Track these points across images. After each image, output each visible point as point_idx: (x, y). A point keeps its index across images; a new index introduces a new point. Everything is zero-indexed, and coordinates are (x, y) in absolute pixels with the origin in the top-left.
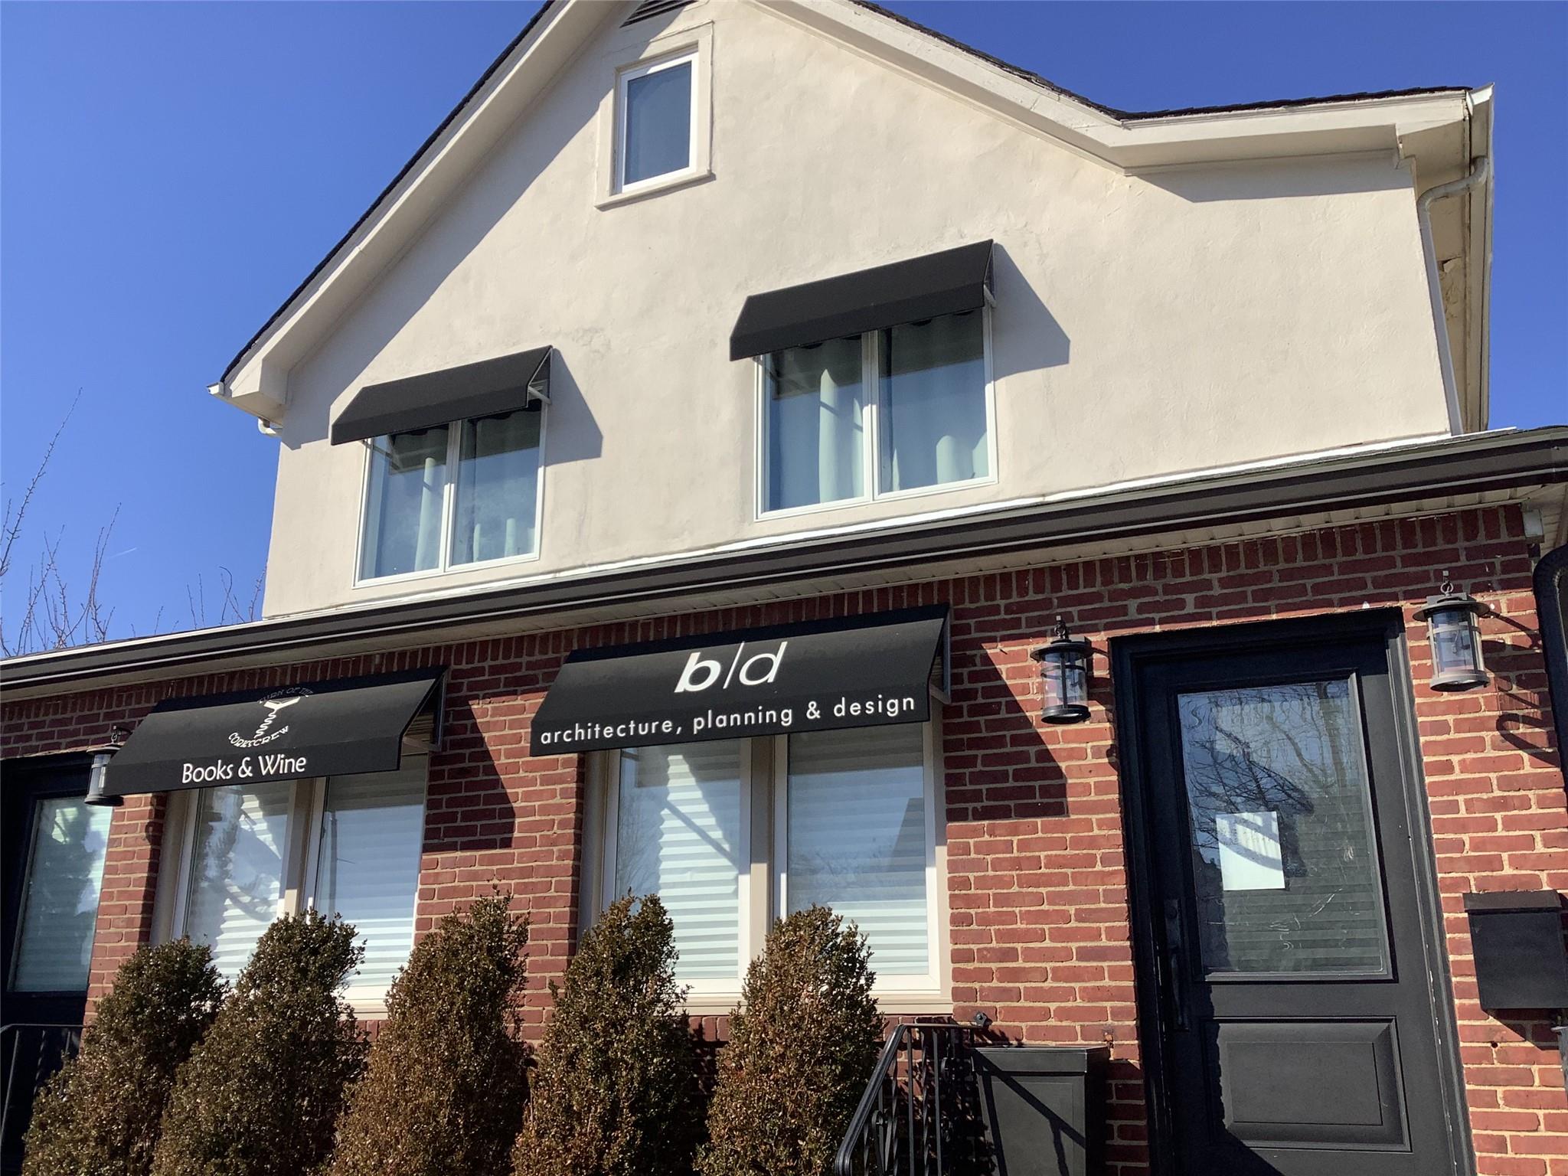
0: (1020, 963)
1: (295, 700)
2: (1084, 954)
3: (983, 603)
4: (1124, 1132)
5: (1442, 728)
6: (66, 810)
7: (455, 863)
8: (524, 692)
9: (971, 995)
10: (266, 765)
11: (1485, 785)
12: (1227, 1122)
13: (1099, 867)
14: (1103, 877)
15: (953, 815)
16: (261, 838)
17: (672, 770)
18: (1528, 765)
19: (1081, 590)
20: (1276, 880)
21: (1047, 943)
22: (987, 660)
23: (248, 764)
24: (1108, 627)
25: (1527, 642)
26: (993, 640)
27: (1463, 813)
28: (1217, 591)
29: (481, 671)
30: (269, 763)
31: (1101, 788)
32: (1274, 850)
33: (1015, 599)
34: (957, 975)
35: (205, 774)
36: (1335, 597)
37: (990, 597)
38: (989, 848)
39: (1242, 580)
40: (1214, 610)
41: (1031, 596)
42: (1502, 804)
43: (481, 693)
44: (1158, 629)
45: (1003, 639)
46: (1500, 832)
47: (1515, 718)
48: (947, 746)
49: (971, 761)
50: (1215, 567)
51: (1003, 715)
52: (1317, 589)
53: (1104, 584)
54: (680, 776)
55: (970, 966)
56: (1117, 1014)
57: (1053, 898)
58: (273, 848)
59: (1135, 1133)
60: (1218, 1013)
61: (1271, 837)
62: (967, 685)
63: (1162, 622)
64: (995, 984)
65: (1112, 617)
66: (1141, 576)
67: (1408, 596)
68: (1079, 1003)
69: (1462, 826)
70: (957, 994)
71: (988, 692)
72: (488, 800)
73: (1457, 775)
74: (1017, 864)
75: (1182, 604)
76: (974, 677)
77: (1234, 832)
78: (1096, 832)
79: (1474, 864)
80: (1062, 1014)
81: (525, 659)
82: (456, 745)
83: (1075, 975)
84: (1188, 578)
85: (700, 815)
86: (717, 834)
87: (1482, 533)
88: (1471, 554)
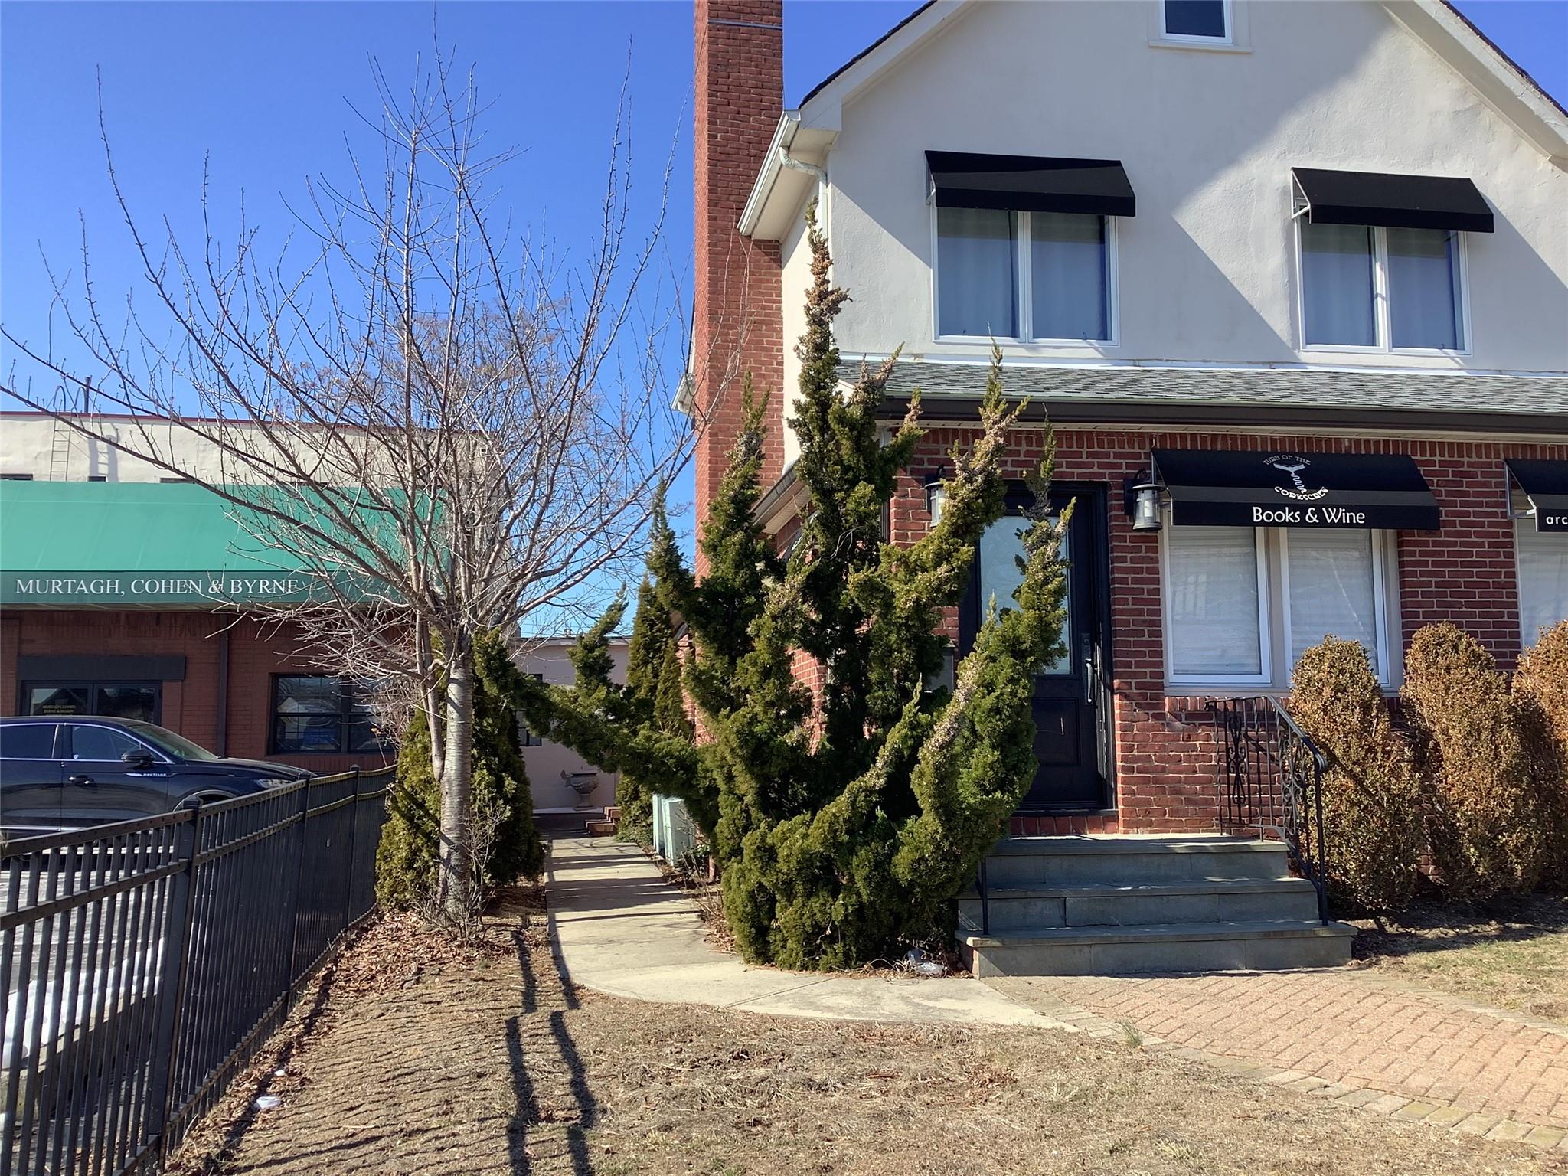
1: (1303, 467)
10: (1330, 516)
23: (1314, 513)
29: (1433, 463)
30: (1333, 515)
35: (1274, 517)
81: (1466, 459)
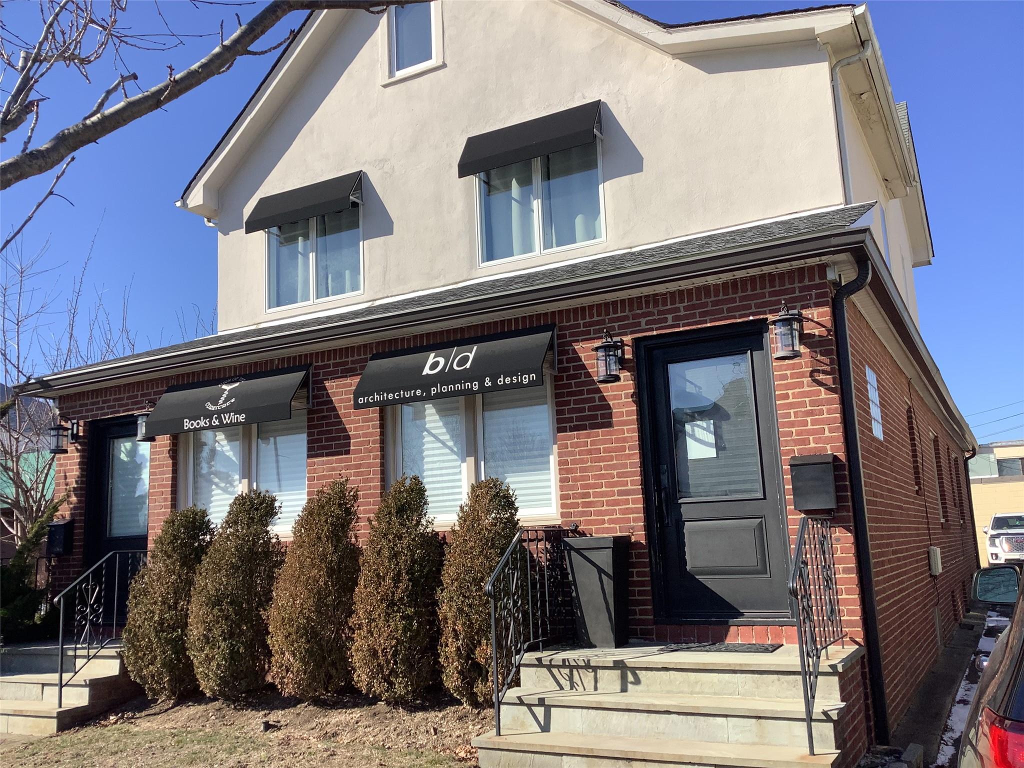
0: (591, 499)
1: (237, 384)
2: (620, 493)
3: (572, 323)
4: (639, 574)
5: (785, 377)
6: (126, 444)
7: (324, 463)
8: (350, 376)
9: (569, 515)
10: (225, 419)
11: (803, 404)
12: (688, 568)
13: (627, 452)
14: (629, 456)
15: (560, 430)
16: (227, 454)
17: (427, 412)
18: (824, 394)
19: (619, 315)
20: (712, 453)
21: (604, 489)
22: (574, 351)
23: (216, 418)
24: (632, 333)
25: (825, 333)
26: (578, 341)
27: (793, 418)
28: (682, 313)
29: (329, 366)
30: (227, 418)
31: (629, 413)
32: (711, 439)
33: (588, 320)
34: (563, 506)
35: (195, 424)
36: (737, 314)
37: (576, 319)
38: (577, 445)
39: (694, 307)
40: (681, 323)
41: (596, 318)
42: (811, 413)
43: (330, 377)
44: (655, 333)
45: (583, 340)
46: (810, 427)
47: (818, 371)
48: (557, 396)
49: (568, 403)
50: (682, 301)
51: (583, 379)
52: (729, 310)
53: (630, 311)
54: (431, 415)
55: (569, 501)
56: (635, 520)
57: (607, 468)
58: (234, 459)
59: (642, 574)
60: (684, 517)
61: (710, 432)
62: (565, 365)
63: (657, 329)
64: (580, 509)
65: (634, 327)
66: (647, 306)
67: (771, 312)
68: (618, 516)
69: (792, 424)
70: (563, 515)
71: (576, 368)
72: (337, 431)
73: (791, 400)
74: (590, 452)
75: (666, 320)
76: (569, 361)
77: (693, 431)
78: (626, 435)
79: (797, 442)
80: (611, 521)
81: (350, 359)
82: (319, 404)
83: (616, 503)
84: (669, 307)
85: (443, 434)
86: (451, 444)
87: (807, 279)
88: (802, 289)
